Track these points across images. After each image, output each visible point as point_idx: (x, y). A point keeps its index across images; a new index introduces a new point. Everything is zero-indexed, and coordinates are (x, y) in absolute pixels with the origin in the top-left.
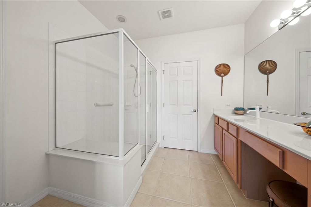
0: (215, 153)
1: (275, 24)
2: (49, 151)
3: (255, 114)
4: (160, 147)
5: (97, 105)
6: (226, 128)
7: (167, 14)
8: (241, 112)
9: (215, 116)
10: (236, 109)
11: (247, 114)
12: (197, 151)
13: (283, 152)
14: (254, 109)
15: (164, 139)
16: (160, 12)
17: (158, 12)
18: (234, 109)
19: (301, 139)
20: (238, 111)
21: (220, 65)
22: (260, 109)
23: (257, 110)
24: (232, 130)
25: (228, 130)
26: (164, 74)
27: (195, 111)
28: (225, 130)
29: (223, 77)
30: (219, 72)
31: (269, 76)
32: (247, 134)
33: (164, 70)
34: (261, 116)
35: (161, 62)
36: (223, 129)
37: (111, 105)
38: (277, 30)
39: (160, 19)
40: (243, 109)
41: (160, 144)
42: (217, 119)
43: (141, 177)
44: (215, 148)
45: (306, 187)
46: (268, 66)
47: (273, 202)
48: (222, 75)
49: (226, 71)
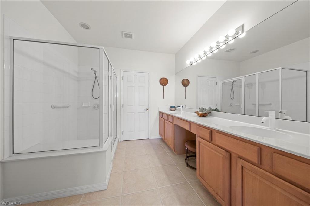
0: (160, 137)
1: (188, 63)
2: (3, 159)
3: (180, 110)
4: (120, 141)
5: (53, 107)
6: (166, 119)
7: (128, 36)
8: (174, 109)
9: (160, 112)
10: (171, 107)
11: (177, 110)
12: (148, 139)
13: (190, 123)
14: (180, 107)
15: (123, 134)
16: (123, 33)
17: (122, 32)
18: (170, 107)
19: (196, 118)
20: (173, 108)
21: (163, 78)
22: (183, 106)
23: (181, 107)
24: (170, 119)
25: (168, 119)
26: (123, 80)
27: (147, 110)
28: (166, 120)
29: (164, 87)
30: (162, 83)
31: (186, 87)
32: (178, 119)
33: (123, 77)
34: (183, 111)
35: (120, 70)
36: (165, 120)
37: (68, 107)
38: (189, 65)
39: (123, 37)
40: (174, 107)
41: (120, 139)
42: (161, 114)
43: (112, 163)
44: (160, 134)
45: (195, 134)
46: (186, 82)
47: (187, 149)
48: (164, 85)
49: (166, 83)
